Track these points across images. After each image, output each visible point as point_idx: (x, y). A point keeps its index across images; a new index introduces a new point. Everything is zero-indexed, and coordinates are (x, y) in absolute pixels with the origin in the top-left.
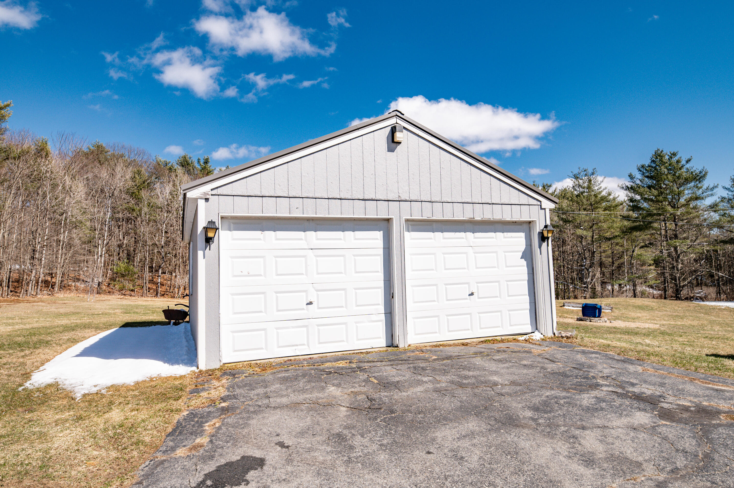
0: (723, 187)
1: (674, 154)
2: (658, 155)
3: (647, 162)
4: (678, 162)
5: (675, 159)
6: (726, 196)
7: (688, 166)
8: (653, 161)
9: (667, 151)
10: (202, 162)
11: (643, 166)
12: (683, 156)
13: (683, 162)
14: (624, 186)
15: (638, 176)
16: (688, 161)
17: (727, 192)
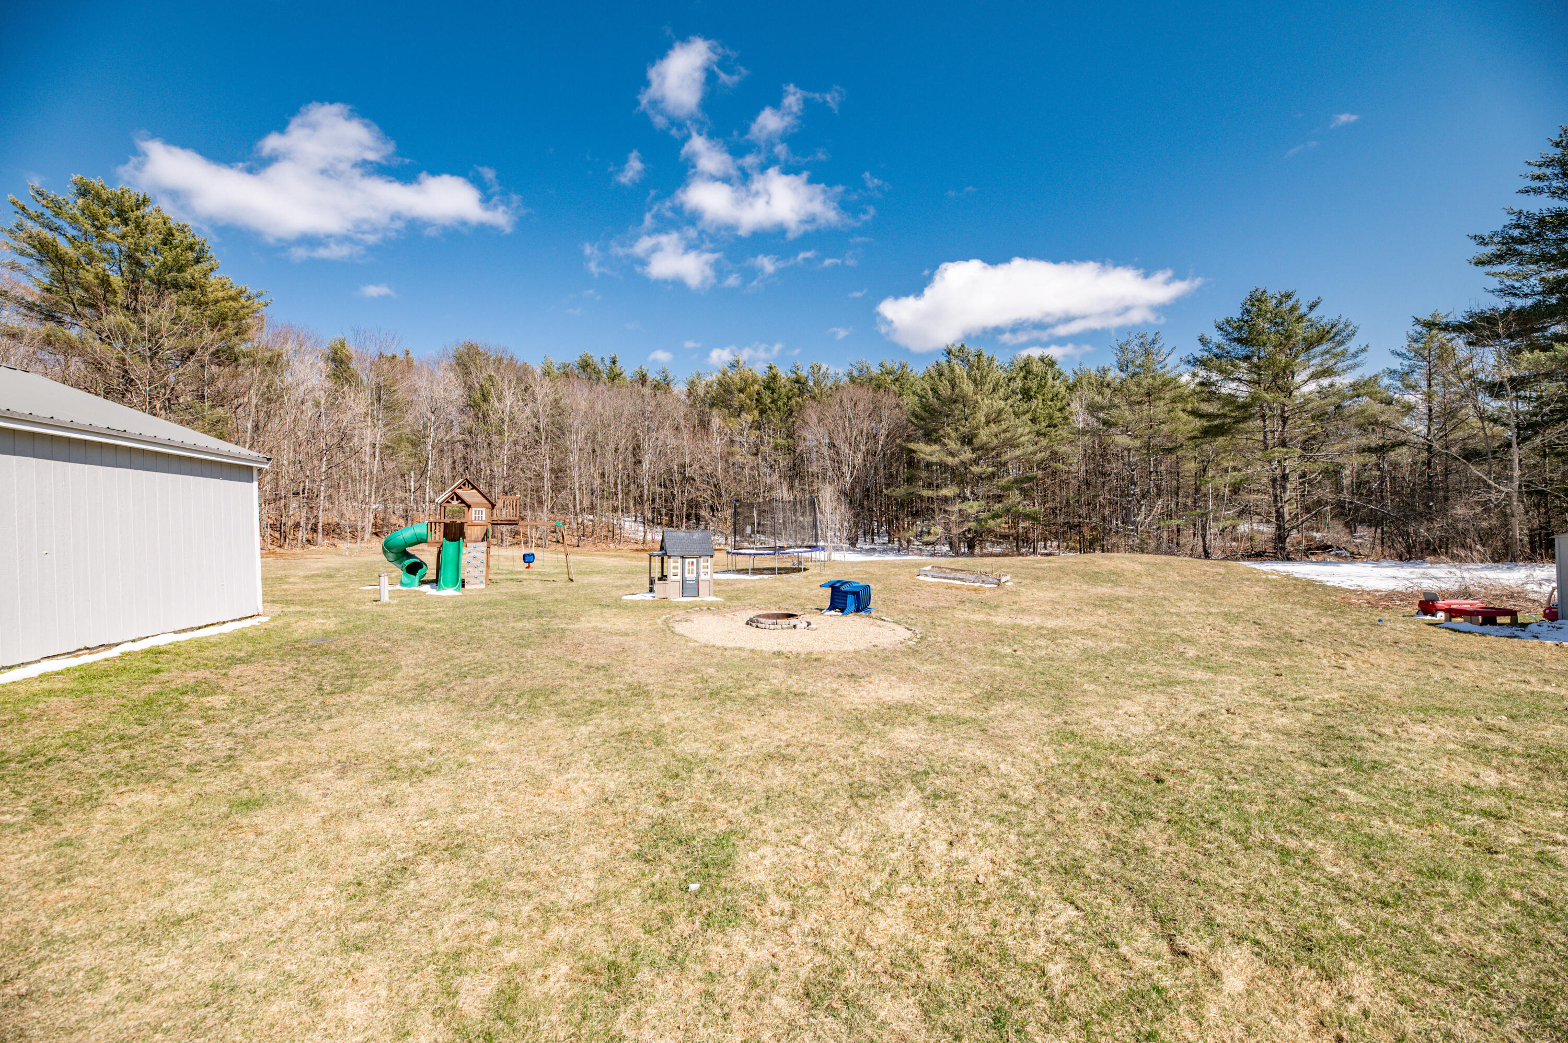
0: (1392, 352)
1: (1288, 296)
2: (1257, 299)
3: (1236, 313)
4: (1292, 309)
5: (1286, 306)
6: (1399, 368)
7: (1313, 315)
8: (1248, 311)
9: (1274, 290)
10: (608, 362)
11: (1228, 321)
12: (1303, 300)
13: (1303, 309)
14: (1191, 358)
15: (1217, 337)
16: (1312, 307)
17: (1401, 360)
